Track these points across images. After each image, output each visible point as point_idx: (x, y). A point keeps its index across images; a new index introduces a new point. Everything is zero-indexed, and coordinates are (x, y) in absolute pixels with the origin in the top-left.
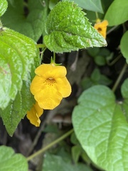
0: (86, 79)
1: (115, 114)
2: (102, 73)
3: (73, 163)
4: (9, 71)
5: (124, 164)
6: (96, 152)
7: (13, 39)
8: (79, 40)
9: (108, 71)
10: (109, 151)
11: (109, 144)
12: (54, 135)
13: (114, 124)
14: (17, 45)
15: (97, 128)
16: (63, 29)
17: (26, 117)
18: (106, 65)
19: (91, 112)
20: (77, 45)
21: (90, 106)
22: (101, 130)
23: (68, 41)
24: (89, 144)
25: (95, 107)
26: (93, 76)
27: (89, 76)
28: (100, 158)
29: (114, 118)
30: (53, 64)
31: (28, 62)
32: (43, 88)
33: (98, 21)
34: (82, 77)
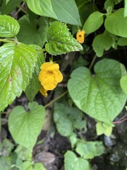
0: (75, 62)
1: (91, 82)
2: (84, 58)
3: (69, 107)
4: (21, 72)
5: (96, 109)
6: (81, 103)
7: (23, 50)
8: (66, 47)
9: (87, 57)
10: (88, 103)
11: (88, 99)
12: (59, 93)
13: (90, 88)
14: (25, 54)
15: (81, 91)
16: (56, 40)
17: (39, 92)
18: (86, 54)
19: (78, 82)
20: (65, 50)
21: (77, 79)
22: (84, 91)
23: (59, 48)
24: (77, 99)
25: (80, 79)
26: (79, 60)
27: (77, 60)
28: (83, 107)
29: (90, 84)
30: (51, 62)
31: (32, 66)
32: (46, 77)
33: (79, 30)
34: (73, 61)
